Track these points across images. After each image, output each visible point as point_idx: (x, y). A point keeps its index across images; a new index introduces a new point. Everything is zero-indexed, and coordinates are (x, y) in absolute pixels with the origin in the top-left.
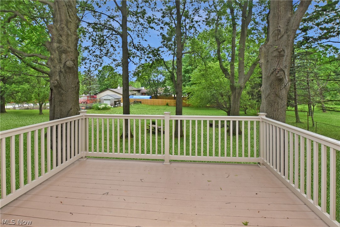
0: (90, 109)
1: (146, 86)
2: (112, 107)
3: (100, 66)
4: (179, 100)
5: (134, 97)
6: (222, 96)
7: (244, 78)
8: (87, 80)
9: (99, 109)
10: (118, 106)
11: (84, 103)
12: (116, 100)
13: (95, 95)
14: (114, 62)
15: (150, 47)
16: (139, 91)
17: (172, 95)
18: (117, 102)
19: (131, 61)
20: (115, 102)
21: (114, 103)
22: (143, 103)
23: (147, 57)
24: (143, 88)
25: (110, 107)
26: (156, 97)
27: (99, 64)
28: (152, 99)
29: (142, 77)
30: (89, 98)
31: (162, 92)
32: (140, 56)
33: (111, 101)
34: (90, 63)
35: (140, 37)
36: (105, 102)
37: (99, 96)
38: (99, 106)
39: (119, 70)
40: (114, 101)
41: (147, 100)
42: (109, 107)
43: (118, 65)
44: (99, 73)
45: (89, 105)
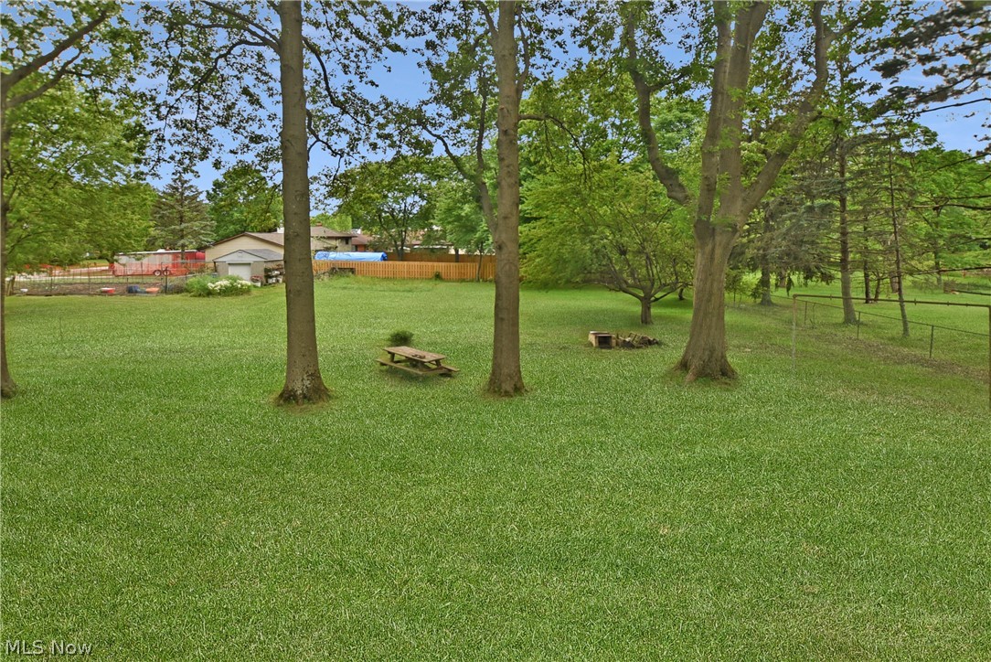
0: (178, 293)
1: (367, 226)
2: (255, 286)
3: (202, 160)
4: (510, 268)
5: (332, 255)
6: (623, 253)
7: (744, 200)
8: (172, 207)
9: (210, 293)
10: (278, 281)
11: (161, 272)
12: (270, 266)
13: (199, 249)
14: (252, 145)
15: (388, 105)
16: (346, 239)
17: (448, 249)
18: (274, 270)
19: (318, 140)
20: (267, 270)
21: (263, 274)
22: (361, 272)
23: (379, 136)
24: (359, 231)
25: (249, 287)
26: (401, 256)
27: (197, 151)
28: (390, 262)
29: (361, 195)
30: (180, 261)
31: (419, 242)
32: (354, 131)
33: (252, 269)
34: (159, 148)
35: (353, 72)
36: (232, 271)
37: (210, 255)
38: (210, 284)
39: (275, 173)
40: (263, 269)
41: (374, 264)
42: (246, 285)
43: (267, 156)
44: (214, 190)
45: (174, 281)
